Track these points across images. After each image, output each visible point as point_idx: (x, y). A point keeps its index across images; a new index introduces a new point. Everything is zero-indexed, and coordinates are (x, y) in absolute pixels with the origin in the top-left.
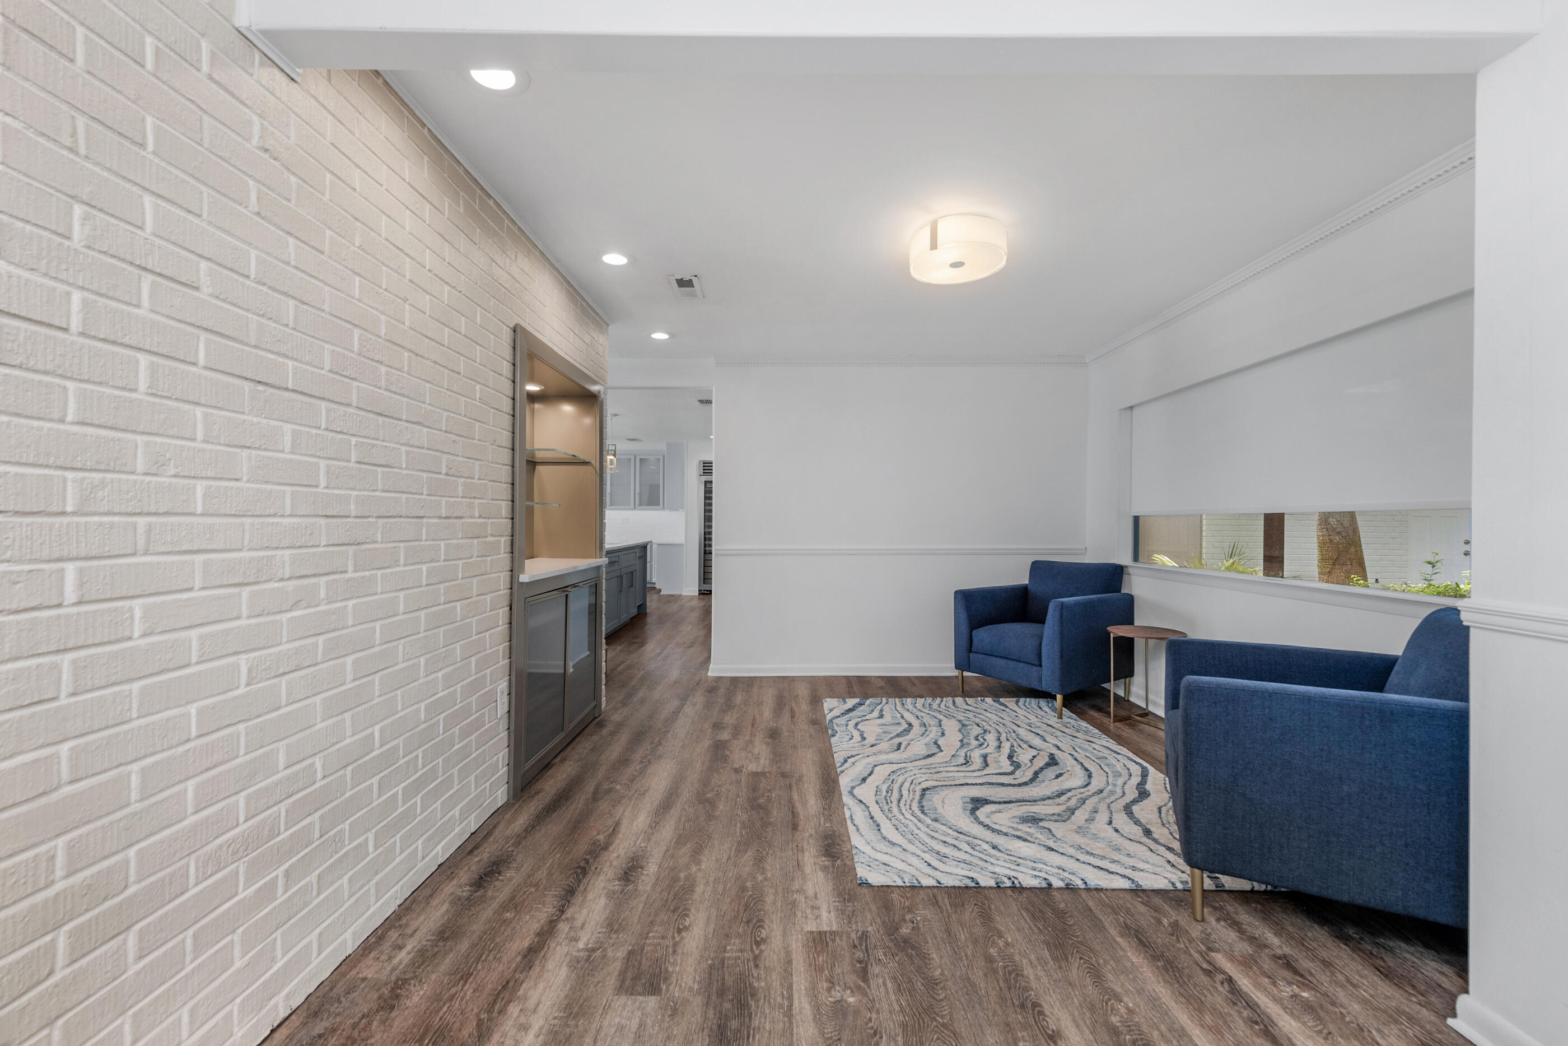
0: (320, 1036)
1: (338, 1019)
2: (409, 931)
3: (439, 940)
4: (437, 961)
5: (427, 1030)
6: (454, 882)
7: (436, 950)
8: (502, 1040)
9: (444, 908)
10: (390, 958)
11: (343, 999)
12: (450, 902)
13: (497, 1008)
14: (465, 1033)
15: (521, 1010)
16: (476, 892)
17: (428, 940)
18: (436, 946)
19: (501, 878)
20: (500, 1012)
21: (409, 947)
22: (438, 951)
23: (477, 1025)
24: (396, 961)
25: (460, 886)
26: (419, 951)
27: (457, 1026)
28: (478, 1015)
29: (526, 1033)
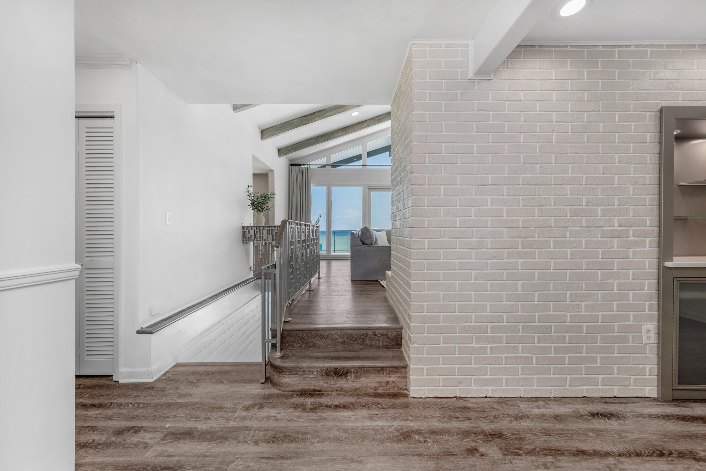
0: (494, 408)
1: (502, 409)
2: (547, 406)
3: (553, 417)
4: (545, 422)
5: (517, 434)
6: (584, 406)
7: (549, 419)
8: (534, 461)
9: (568, 410)
10: (532, 408)
11: (508, 406)
12: (573, 411)
13: (545, 452)
14: (527, 446)
15: (552, 462)
16: (589, 416)
17: (550, 414)
18: (550, 418)
19: (607, 421)
20: (544, 454)
21: (541, 410)
22: (548, 420)
23: (533, 449)
24: (532, 410)
25: (584, 409)
26: (543, 414)
27: (526, 442)
28: (536, 447)
29: (544, 469)
